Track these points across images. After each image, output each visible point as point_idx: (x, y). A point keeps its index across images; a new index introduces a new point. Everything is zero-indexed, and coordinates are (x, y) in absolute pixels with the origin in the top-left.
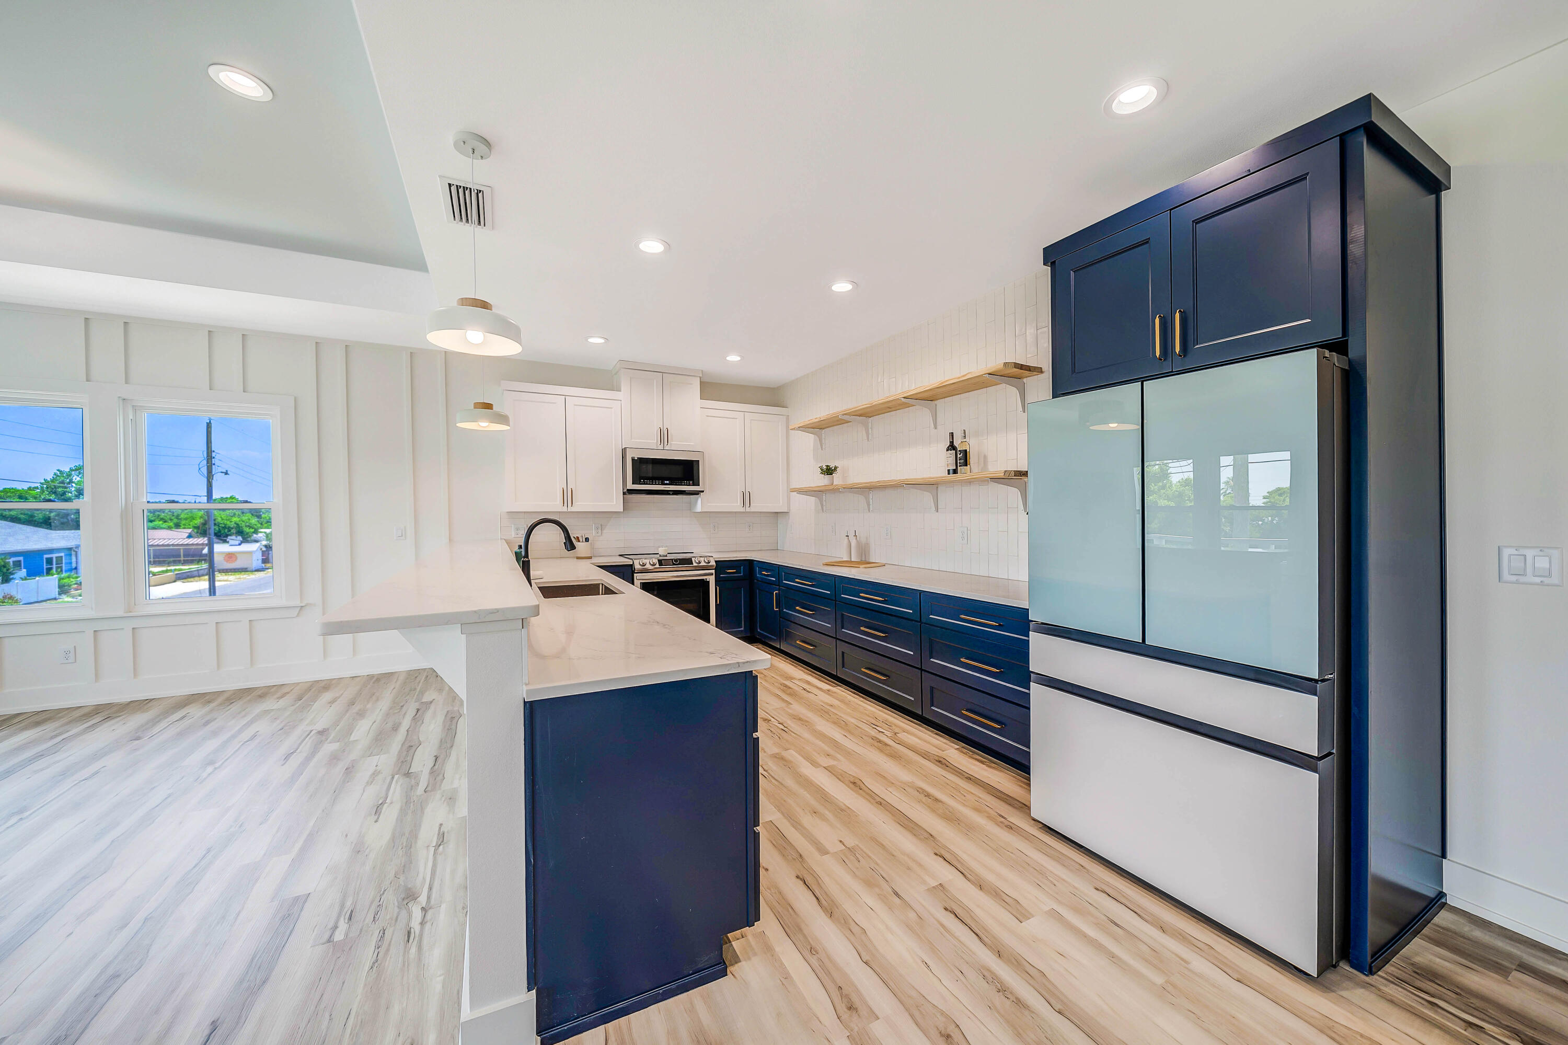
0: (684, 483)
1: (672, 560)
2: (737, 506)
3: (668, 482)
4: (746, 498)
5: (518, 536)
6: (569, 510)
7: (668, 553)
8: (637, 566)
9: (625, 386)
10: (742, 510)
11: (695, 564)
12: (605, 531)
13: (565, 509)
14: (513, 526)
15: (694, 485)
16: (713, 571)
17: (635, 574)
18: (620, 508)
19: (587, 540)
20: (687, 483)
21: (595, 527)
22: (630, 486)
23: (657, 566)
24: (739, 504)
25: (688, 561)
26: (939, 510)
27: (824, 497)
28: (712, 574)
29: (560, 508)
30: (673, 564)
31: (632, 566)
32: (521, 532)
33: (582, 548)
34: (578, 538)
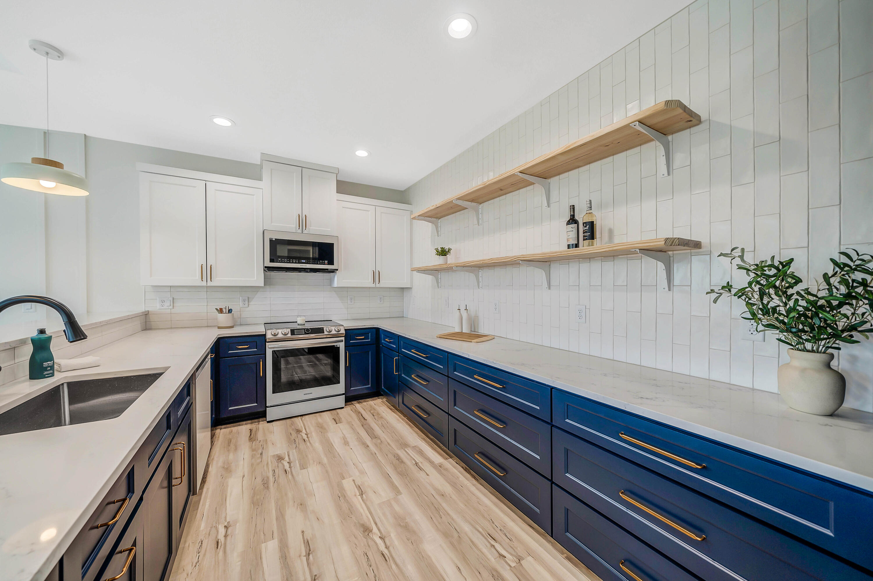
0: (320, 262)
1: (304, 329)
2: (368, 282)
3: (304, 261)
4: (376, 276)
5: (163, 308)
6: (208, 285)
7: (306, 322)
8: (269, 336)
9: (266, 175)
10: (373, 285)
11: (326, 333)
12: (251, 303)
13: (204, 283)
14: (158, 298)
15: (329, 264)
16: (343, 338)
17: (267, 343)
18: (261, 283)
19: (230, 311)
20: (322, 262)
21: (242, 300)
22: (269, 264)
23: (289, 335)
24: (370, 281)
25: (320, 331)
26: (551, 287)
27: (439, 276)
28: (342, 341)
29: (199, 283)
30: (306, 333)
31: (265, 335)
32: (167, 304)
33: (223, 319)
34: (221, 309)
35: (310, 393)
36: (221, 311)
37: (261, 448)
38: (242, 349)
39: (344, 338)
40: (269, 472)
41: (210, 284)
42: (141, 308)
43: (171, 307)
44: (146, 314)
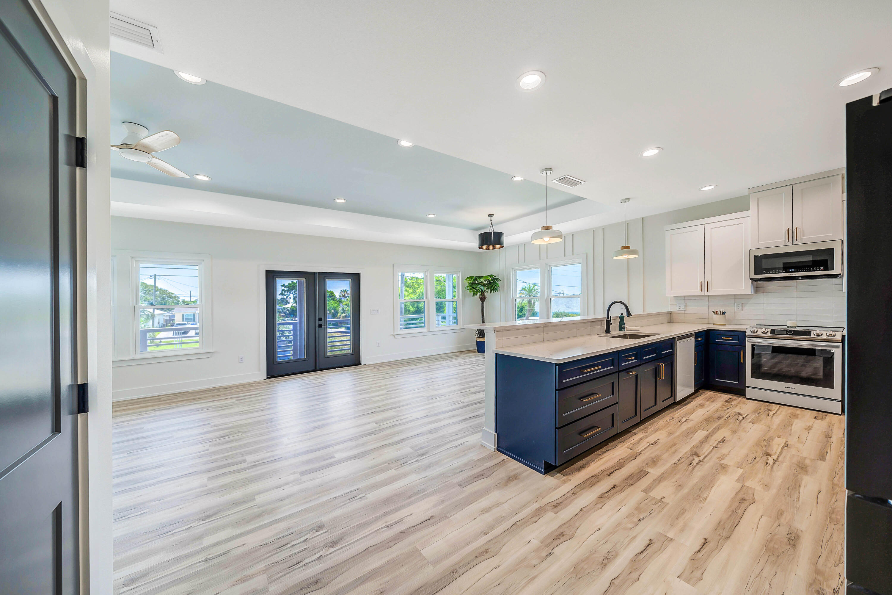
0: (813, 269)
1: (786, 330)
3: (793, 270)
5: (680, 310)
6: (706, 295)
7: (797, 326)
8: (748, 333)
9: (753, 206)
11: (813, 336)
12: (745, 308)
13: (703, 294)
14: (677, 304)
15: (825, 270)
16: (839, 344)
17: (747, 338)
18: (751, 291)
19: (724, 313)
20: (816, 269)
21: (736, 305)
22: (755, 276)
23: (769, 334)
25: (808, 333)
28: (838, 347)
29: (699, 293)
30: (787, 334)
31: (745, 332)
32: (682, 307)
33: (717, 318)
34: (717, 311)
35: (793, 388)
36: (717, 313)
37: (730, 407)
38: (726, 340)
39: (841, 344)
40: (726, 415)
41: (707, 294)
42: (668, 310)
43: (685, 309)
44: (671, 313)
